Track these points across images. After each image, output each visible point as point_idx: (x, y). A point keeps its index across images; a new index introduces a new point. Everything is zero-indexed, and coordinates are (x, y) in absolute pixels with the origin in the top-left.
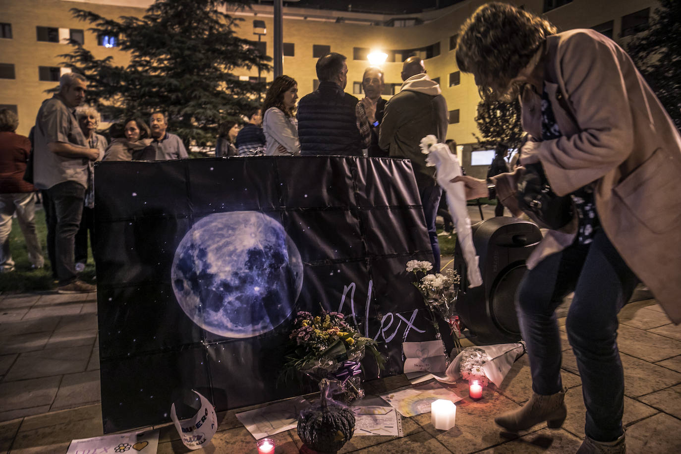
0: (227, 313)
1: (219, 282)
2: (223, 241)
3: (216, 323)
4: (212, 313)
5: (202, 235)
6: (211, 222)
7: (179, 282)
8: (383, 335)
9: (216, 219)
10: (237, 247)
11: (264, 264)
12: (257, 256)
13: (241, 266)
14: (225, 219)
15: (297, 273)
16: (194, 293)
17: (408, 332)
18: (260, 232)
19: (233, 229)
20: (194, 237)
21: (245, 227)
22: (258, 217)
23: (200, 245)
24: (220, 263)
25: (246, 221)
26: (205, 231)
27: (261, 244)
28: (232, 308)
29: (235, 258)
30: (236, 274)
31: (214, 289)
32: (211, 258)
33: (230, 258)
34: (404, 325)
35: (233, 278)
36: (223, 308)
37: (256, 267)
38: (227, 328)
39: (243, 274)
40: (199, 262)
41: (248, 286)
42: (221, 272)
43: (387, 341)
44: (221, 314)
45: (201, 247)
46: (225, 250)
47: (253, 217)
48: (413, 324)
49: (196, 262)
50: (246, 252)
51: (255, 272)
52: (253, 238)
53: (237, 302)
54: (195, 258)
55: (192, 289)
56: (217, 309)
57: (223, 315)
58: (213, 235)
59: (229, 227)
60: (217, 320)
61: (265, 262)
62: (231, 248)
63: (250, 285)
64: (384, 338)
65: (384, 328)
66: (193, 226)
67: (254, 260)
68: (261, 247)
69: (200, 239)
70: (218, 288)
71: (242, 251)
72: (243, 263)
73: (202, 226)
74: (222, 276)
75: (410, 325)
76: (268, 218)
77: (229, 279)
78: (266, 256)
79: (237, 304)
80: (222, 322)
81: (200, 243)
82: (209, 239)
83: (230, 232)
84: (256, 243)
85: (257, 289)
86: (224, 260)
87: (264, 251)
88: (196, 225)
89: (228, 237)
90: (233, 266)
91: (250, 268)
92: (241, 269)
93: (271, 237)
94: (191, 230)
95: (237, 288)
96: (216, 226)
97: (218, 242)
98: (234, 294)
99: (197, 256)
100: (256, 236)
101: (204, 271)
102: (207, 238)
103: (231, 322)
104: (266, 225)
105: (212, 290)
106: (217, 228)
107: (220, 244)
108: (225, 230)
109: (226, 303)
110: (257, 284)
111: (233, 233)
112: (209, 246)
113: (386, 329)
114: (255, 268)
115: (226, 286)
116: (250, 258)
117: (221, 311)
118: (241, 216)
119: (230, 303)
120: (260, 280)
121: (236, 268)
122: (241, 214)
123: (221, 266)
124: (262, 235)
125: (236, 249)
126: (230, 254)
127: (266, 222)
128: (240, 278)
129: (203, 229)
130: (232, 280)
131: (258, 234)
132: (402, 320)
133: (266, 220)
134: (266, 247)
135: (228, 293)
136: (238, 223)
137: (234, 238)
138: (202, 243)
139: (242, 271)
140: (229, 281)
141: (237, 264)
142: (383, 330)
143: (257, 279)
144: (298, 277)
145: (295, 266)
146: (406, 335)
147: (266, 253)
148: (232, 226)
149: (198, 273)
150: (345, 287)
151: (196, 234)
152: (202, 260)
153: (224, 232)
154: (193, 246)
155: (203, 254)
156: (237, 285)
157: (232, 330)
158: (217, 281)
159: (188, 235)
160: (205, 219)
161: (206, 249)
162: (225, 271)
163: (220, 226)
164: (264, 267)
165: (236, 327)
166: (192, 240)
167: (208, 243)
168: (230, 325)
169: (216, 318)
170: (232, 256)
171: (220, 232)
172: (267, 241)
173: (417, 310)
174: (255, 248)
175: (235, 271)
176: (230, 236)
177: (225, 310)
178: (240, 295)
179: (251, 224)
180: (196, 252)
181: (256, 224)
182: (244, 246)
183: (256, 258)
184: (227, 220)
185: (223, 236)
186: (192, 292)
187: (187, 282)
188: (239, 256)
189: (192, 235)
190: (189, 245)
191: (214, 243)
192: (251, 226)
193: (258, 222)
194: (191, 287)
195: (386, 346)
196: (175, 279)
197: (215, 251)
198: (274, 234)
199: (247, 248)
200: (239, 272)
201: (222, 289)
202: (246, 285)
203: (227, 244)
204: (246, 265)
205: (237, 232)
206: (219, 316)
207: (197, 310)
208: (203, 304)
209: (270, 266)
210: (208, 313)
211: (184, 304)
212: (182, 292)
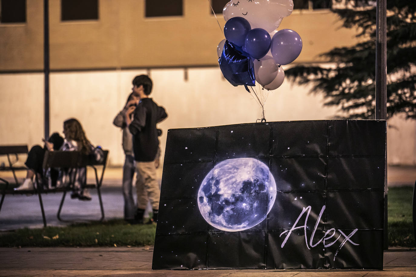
0: (225, 217)
1: (223, 199)
2: (231, 175)
3: (217, 222)
4: (216, 216)
5: (219, 172)
6: (225, 164)
7: (201, 198)
8: (324, 242)
9: (228, 163)
10: (238, 180)
11: (251, 190)
12: (249, 185)
13: (238, 191)
14: (233, 163)
15: (272, 197)
16: (209, 204)
17: (344, 243)
18: (254, 171)
19: (237, 169)
20: (214, 174)
21: (245, 168)
22: (254, 162)
23: (217, 178)
24: (226, 188)
25: (246, 164)
26: (221, 170)
27: (253, 178)
28: (228, 214)
29: (235, 186)
30: (233, 195)
31: (220, 203)
32: (221, 185)
33: (232, 186)
34: (343, 238)
35: (232, 198)
36: (223, 214)
37: (247, 192)
38: (222, 225)
39: (238, 196)
40: (214, 188)
41: (239, 203)
42: (226, 193)
43: (326, 246)
44: (221, 217)
45: (217, 179)
46: (230, 181)
47: (251, 161)
48: (351, 239)
49: (213, 188)
50: (242, 182)
51: (245, 195)
52: (248, 174)
53: (231, 211)
54: (213, 185)
55: (208, 202)
56: (219, 215)
57: (222, 218)
58: (224, 172)
59: (235, 167)
60: (218, 220)
61: (253, 189)
62: (234, 180)
63: (240, 202)
64: (324, 244)
65: (326, 237)
66: (215, 167)
67: (246, 188)
68: (252, 180)
69: (218, 174)
70: (222, 203)
71: (240, 182)
72: (239, 189)
73: (220, 167)
74: (226, 196)
75: (348, 238)
76: (260, 162)
77: (229, 198)
78: (254, 186)
79: (231, 212)
80: (220, 222)
81: (217, 177)
82: (223, 174)
83: (235, 170)
84: (250, 178)
85: (244, 205)
86: (229, 187)
87: (253, 183)
88: (216, 166)
89: (233, 173)
90: (233, 190)
91: (243, 192)
92: (237, 192)
93: (259, 174)
94: (214, 169)
95: (233, 203)
96: (228, 167)
97: (227, 176)
98: (231, 207)
99: (214, 184)
100: (250, 173)
101: (216, 192)
102: (222, 173)
103: (226, 222)
104: (258, 166)
105: (219, 204)
106: (228, 168)
107: (228, 177)
108: (233, 169)
109: (225, 211)
110: (245, 202)
111: (237, 171)
112: (222, 178)
113: (327, 239)
114: (245, 192)
115: (227, 202)
116: (244, 186)
117: (221, 215)
118: (244, 161)
119: (227, 211)
120: (247, 200)
121: (234, 192)
122: (243, 160)
123: (226, 190)
124: (254, 173)
125: (236, 181)
126: (233, 184)
127: (258, 165)
128: (235, 198)
129: (220, 169)
130: (231, 198)
131: (252, 172)
132: (342, 234)
133: (258, 163)
134: (255, 180)
135: (227, 206)
136: (241, 165)
137: (236, 174)
138: (218, 177)
139: (237, 194)
140: (229, 199)
141: (235, 190)
142: (325, 239)
143: (246, 198)
144: (272, 200)
145: (271, 193)
146: (343, 245)
147: (255, 184)
148: (237, 167)
149: (213, 193)
150: (304, 208)
151: (216, 171)
152: (216, 186)
153: (231, 171)
154: (212, 178)
155: (217, 183)
156: (233, 201)
157: (225, 227)
158: (222, 198)
159: (211, 171)
160: (222, 163)
161: (219, 180)
162: (228, 193)
163: (230, 167)
164: (251, 192)
165: (228, 225)
166: (213, 175)
167: (221, 177)
168: (224, 224)
169: (217, 219)
170: (234, 185)
171: (230, 170)
172: (256, 176)
173: (357, 230)
174: (248, 181)
175: (233, 193)
176: (235, 172)
177: (224, 215)
178: (233, 207)
179: (248, 166)
180: (214, 182)
181: (252, 166)
182: (242, 179)
183: (248, 186)
184: (235, 163)
185: (230, 173)
186: (208, 204)
187: (206, 198)
188: (238, 184)
189: (213, 172)
190: (211, 178)
191: (225, 177)
192: (249, 167)
193: (253, 165)
194: (208, 201)
195: (324, 250)
196: (200, 196)
197: (225, 181)
198: (261, 172)
199: (243, 180)
200: (235, 194)
201: (224, 203)
202: (238, 202)
203: (233, 177)
204: (240, 190)
205: (239, 171)
206: (220, 218)
207: (208, 214)
208: (212, 211)
209: (255, 191)
210: (214, 216)
211: (202, 210)
212: (202, 204)
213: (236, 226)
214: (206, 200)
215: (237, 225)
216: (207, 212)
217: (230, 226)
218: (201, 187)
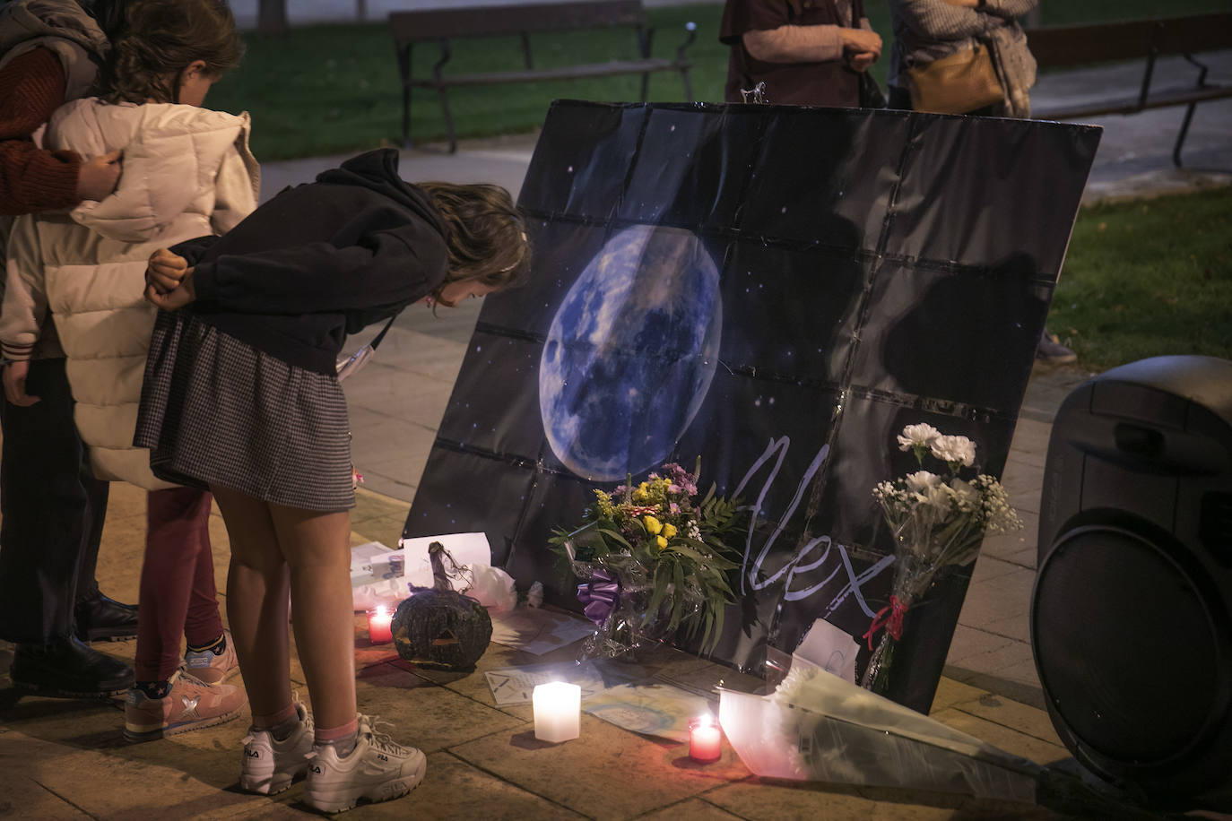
0: (582, 421)
2: (631, 283)
3: (563, 434)
4: (566, 416)
5: (611, 265)
6: (629, 242)
7: (554, 344)
8: (789, 579)
9: (635, 237)
10: (639, 301)
11: (660, 346)
12: (658, 327)
13: (630, 340)
14: (644, 240)
15: (702, 381)
16: (562, 371)
17: (842, 599)
18: (681, 278)
19: (649, 263)
20: (600, 267)
21: (664, 262)
22: (690, 245)
23: (600, 285)
24: (609, 326)
25: (669, 251)
26: (615, 258)
27: (673, 305)
28: (592, 416)
29: (628, 322)
30: (617, 354)
31: (584, 373)
32: (603, 312)
33: (622, 320)
34: (843, 579)
35: (612, 361)
36: (581, 411)
37: (648, 350)
38: (570, 450)
39: (626, 357)
40: (587, 316)
41: (623, 382)
43: (788, 597)
44: (575, 422)
45: (600, 288)
46: (624, 303)
47: (683, 242)
48: (863, 588)
49: (584, 315)
50: (646, 313)
51: (642, 360)
52: (667, 287)
53: (600, 406)
54: (586, 308)
55: (562, 363)
56: (572, 413)
57: (575, 425)
58: (621, 268)
60: (566, 430)
61: (665, 341)
62: (631, 300)
63: (626, 381)
64: (787, 588)
65: (799, 564)
66: (606, 246)
67: (651, 335)
68: (670, 310)
69: (606, 271)
70: (587, 373)
71: (643, 311)
72: (635, 335)
73: (617, 248)
74: (601, 353)
75: (855, 585)
76: (702, 250)
77: (606, 360)
78: (669, 331)
79: (599, 411)
80: (569, 437)
81: (602, 280)
82: (616, 274)
85: (632, 392)
87: (671, 320)
88: (611, 243)
89: (637, 278)
90: (620, 336)
91: (639, 349)
92: (627, 344)
93: (690, 293)
94: (603, 252)
95: (610, 382)
96: (632, 251)
97: (623, 284)
98: (602, 392)
99: (590, 304)
100: (672, 285)
101: (586, 334)
102: (614, 271)
104: (693, 264)
105: (581, 373)
106: (632, 255)
107: (623, 288)
108: (639, 262)
109: (587, 404)
110: (636, 383)
111: (645, 270)
112: (610, 288)
113: (802, 569)
114: (645, 349)
116: (646, 328)
118: (668, 237)
119: (592, 405)
120: (643, 376)
121: (622, 342)
122: (668, 234)
123: (607, 331)
124: (681, 284)
125: (636, 305)
126: (625, 313)
127: (696, 258)
128: (619, 363)
129: (615, 254)
130: (609, 362)
131: (676, 281)
132: (843, 566)
133: (699, 253)
134: (676, 312)
135: (595, 387)
136: (658, 251)
137: (641, 280)
138: (605, 280)
139: (626, 350)
140: (605, 365)
141: (626, 336)
142: (796, 570)
143: (640, 371)
144: (700, 391)
145: (704, 367)
146: (837, 605)
147: (673, 324)
148: (649, 256)
149: (579, 335)
150: (772, 441)
151: (606, 260)
152: (592, 314)
153: (635, 266)
154: (592, 284)
155: (598, 301)
156: (612, 375)
157: (574, 457)
158: (592, 357)
159: (594, 261)
160: (624, 235)
161: (604, 293)
163: (636, 252)
164: (659, 353)
165: (582, 453)
166: (596, 272)
167: (611, 283)
168: (576, 446)
169: (566, 426)
170: (626, 317)
172: (682, 298)
173: (891, 558)
174: (661, 310)
175: (619, 346)
176: (642, 275)
177: (582, 417)
178: (607, 395)
179: (673, 258)
180: (591, 297)
181: (681, 259)
182: (649, 302)
183: (655, 330)
184: (648, 243)
185: (632, 274)
186: (560, 369)
187: (562, 348)
188: (636, 319)
189: (599, 263)
190: (589, 280)
191: (617, 285)
192: (673, 263)
193: (685, 255)
194: (563, 359)
195: (780, 607)
196: (551, 340)
197: (613, 301)
198: (696, 284)
199: (651, 306)
200: (622, 352)
201: (592, 376)
202: (621, 378)
204: (636, 339)
205: (650, 271)
206: (571, 424)
207: (553, 403)
208: (564, 396)
209: (667, 352)
210: (562, 416)
211: (545, 386)
212: (550, 364)
213: (596, 463)
214: (561, 352)
215: (599, 458)
216: (552, 396)
217: (586, 458)
218: (563, 308)
